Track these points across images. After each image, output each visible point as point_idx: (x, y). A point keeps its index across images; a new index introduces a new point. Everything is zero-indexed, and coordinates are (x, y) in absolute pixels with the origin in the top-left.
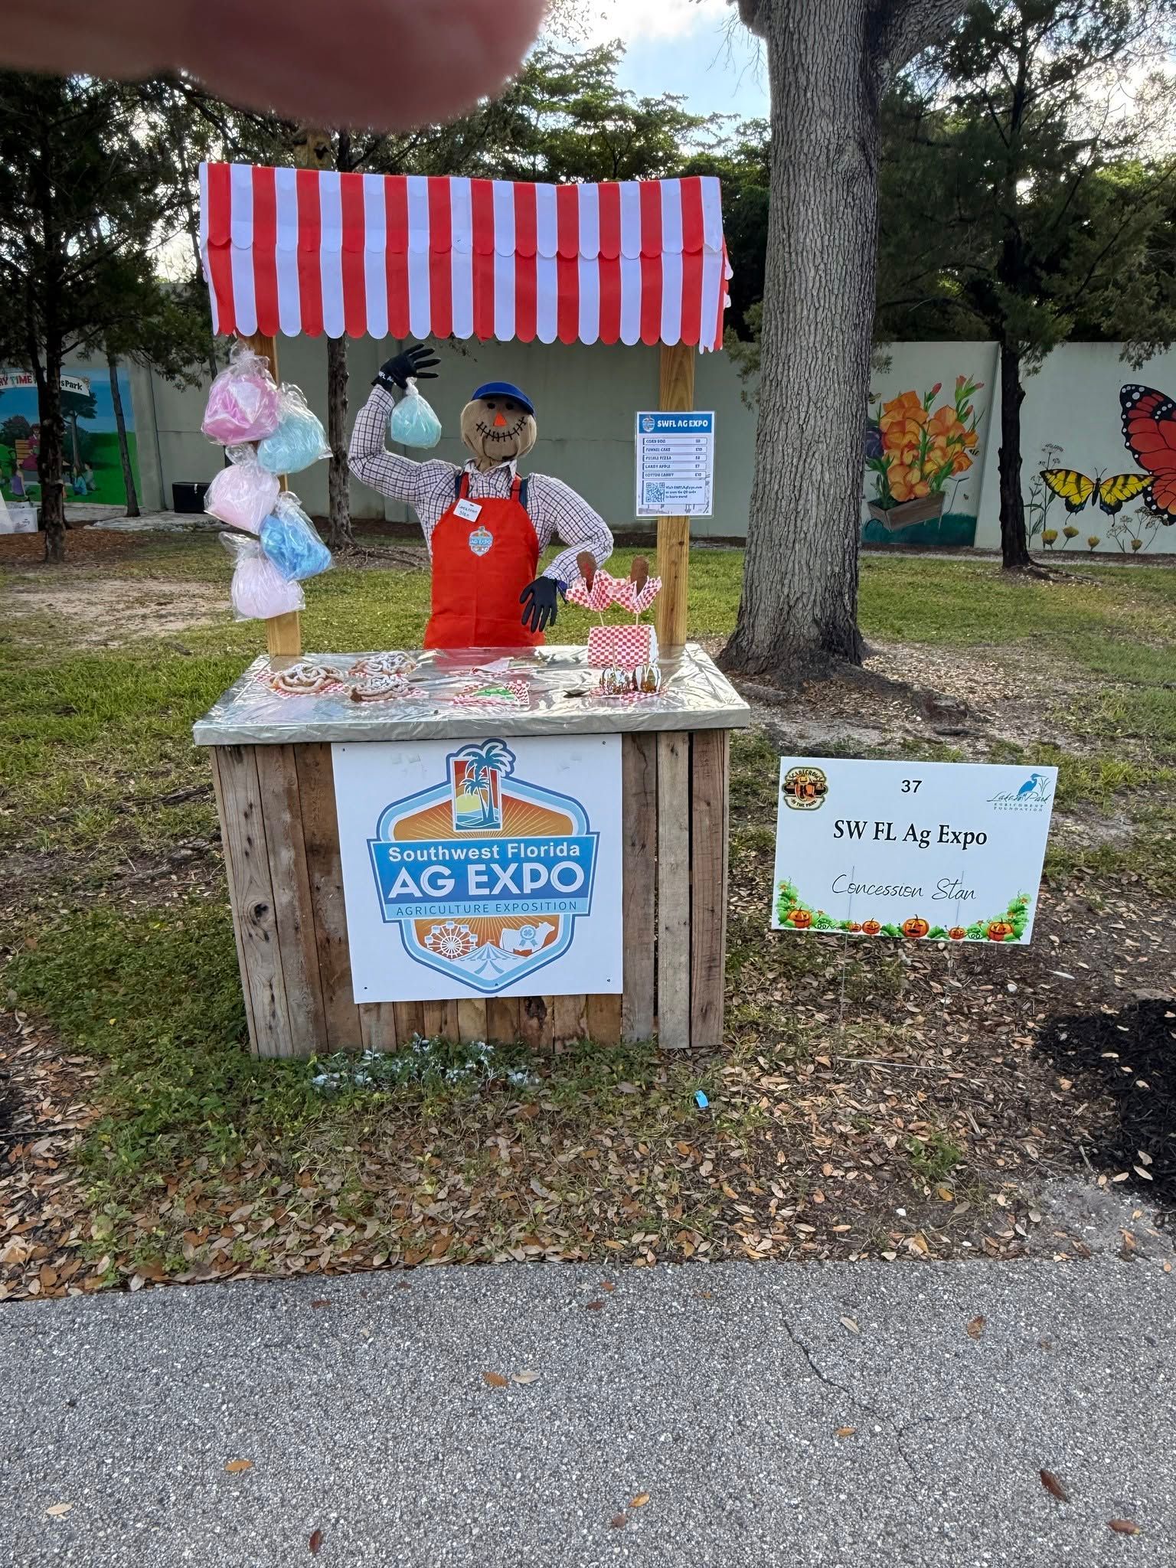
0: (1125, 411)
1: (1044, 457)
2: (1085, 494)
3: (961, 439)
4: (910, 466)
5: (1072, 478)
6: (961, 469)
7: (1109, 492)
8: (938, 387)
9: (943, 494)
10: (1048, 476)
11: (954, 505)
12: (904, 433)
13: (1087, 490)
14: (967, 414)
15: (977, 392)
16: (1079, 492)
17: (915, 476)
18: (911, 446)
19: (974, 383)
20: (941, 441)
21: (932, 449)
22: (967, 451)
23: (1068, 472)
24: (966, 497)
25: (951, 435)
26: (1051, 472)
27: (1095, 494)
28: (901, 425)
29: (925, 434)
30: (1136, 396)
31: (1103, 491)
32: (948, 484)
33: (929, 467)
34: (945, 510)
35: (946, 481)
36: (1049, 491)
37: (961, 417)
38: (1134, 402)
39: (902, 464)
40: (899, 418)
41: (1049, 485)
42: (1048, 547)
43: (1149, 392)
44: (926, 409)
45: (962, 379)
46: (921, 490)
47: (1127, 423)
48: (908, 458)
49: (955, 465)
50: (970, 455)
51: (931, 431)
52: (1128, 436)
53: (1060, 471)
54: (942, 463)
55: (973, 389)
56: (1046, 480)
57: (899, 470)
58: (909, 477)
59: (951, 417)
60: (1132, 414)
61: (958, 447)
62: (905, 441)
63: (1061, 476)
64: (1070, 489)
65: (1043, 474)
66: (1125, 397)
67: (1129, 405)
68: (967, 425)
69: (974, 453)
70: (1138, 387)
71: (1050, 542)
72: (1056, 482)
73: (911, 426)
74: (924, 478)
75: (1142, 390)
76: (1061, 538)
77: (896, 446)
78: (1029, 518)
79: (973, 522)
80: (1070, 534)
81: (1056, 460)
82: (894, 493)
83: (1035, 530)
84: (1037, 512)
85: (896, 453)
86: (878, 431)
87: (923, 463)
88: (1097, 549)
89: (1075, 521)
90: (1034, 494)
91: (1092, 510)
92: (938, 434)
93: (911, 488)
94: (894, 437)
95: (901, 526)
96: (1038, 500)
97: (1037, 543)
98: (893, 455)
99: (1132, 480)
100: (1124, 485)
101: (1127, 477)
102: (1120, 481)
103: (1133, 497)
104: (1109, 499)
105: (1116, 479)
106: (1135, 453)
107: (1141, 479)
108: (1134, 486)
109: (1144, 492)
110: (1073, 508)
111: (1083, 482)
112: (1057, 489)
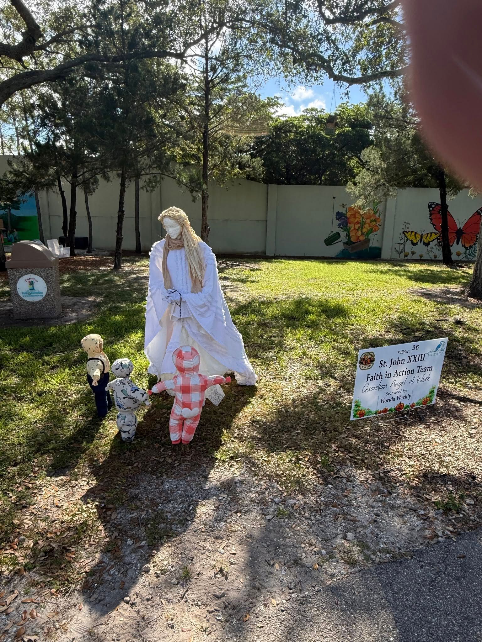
0: (430, 211)
1: (404, 227)
2: (418, 239)
3: (375, 220)
4: (358, 230)
5: (413, 234)
6: (375, 231)
7: (426, 239)
9: (369, 240)
11: (374, 243)
12: (355, 218)
13: (419, 238)
14: (377, 212)
16: (416, 239)
17: (359, 233)
18: (358, 223)
20: (368, 221)
21: (365, 224)
22: (377, 224)
23: (412, 232)
24: (378, 241)
25: (372, 218)
26: (406, 232)
27: (421, 239)
28: (354, 215)
29: (363, 218)
30: (433, 206)
31: (424, 238)
32: (371, 236)
33: (364, 230)
34: (370, 245)
37: (375, 213)
38: (433, 208)
39: (355, 229)
40: (353, 213)
41: (405, 236)
42: (406, 258)
43: (438, 204)
46: (362, 238)
47: (431, 215)
48: (357, 227)
49: (373, 229)
50: (378, 226)
52: (431, 219)
53: (409, 231)
54: (369, 229)
55: (379, 203)
56: (405, 235)
57: (354, 231)
58: (357, 234)
59: (372, 213)
60: (433, 212)
61: (374, 223)
62: (356, 221)
63: (410, 233)
64: (412, 238)
65: (403, 232)
66: (430, 206)
67: (431, 209)
68: (377, 215)
69: (380, 225)
70: (434, 203)
71: (407, 256)
72: (408, 235)
73: (357, 216)
74: (362, 234)
76: (410, 255)
77: (353, 223)
78: (399, 248)
79: (380, 249)
80: (413, 253)
81: (408, 228)
82: (352, 240)
83: (401, 252)
84: (402, 246)
85: (353, 225)
86: (347, 218)
87: (362, 228)
88: (422, 258)
89: (415, 249)
90: (401, 240)
91: (420, 245)
92: (368, 218)
93: (358, 238)
94: (352, 220)
95: (354, 251)
96: (402, 241)
97: (402, 255)
98: (352, 226)
99: (433, 234)
100: (431, 236)
101: (431, 233)
102: (429, 235)
103: (434, 240)
104: (426, 241)
105: (428, 234)
106: (434, 225)
107: (436, 234)
108: (434, 236)
109: (438, 239)
110: (413, 244)
111: (417, 235)
112: (408, 238)
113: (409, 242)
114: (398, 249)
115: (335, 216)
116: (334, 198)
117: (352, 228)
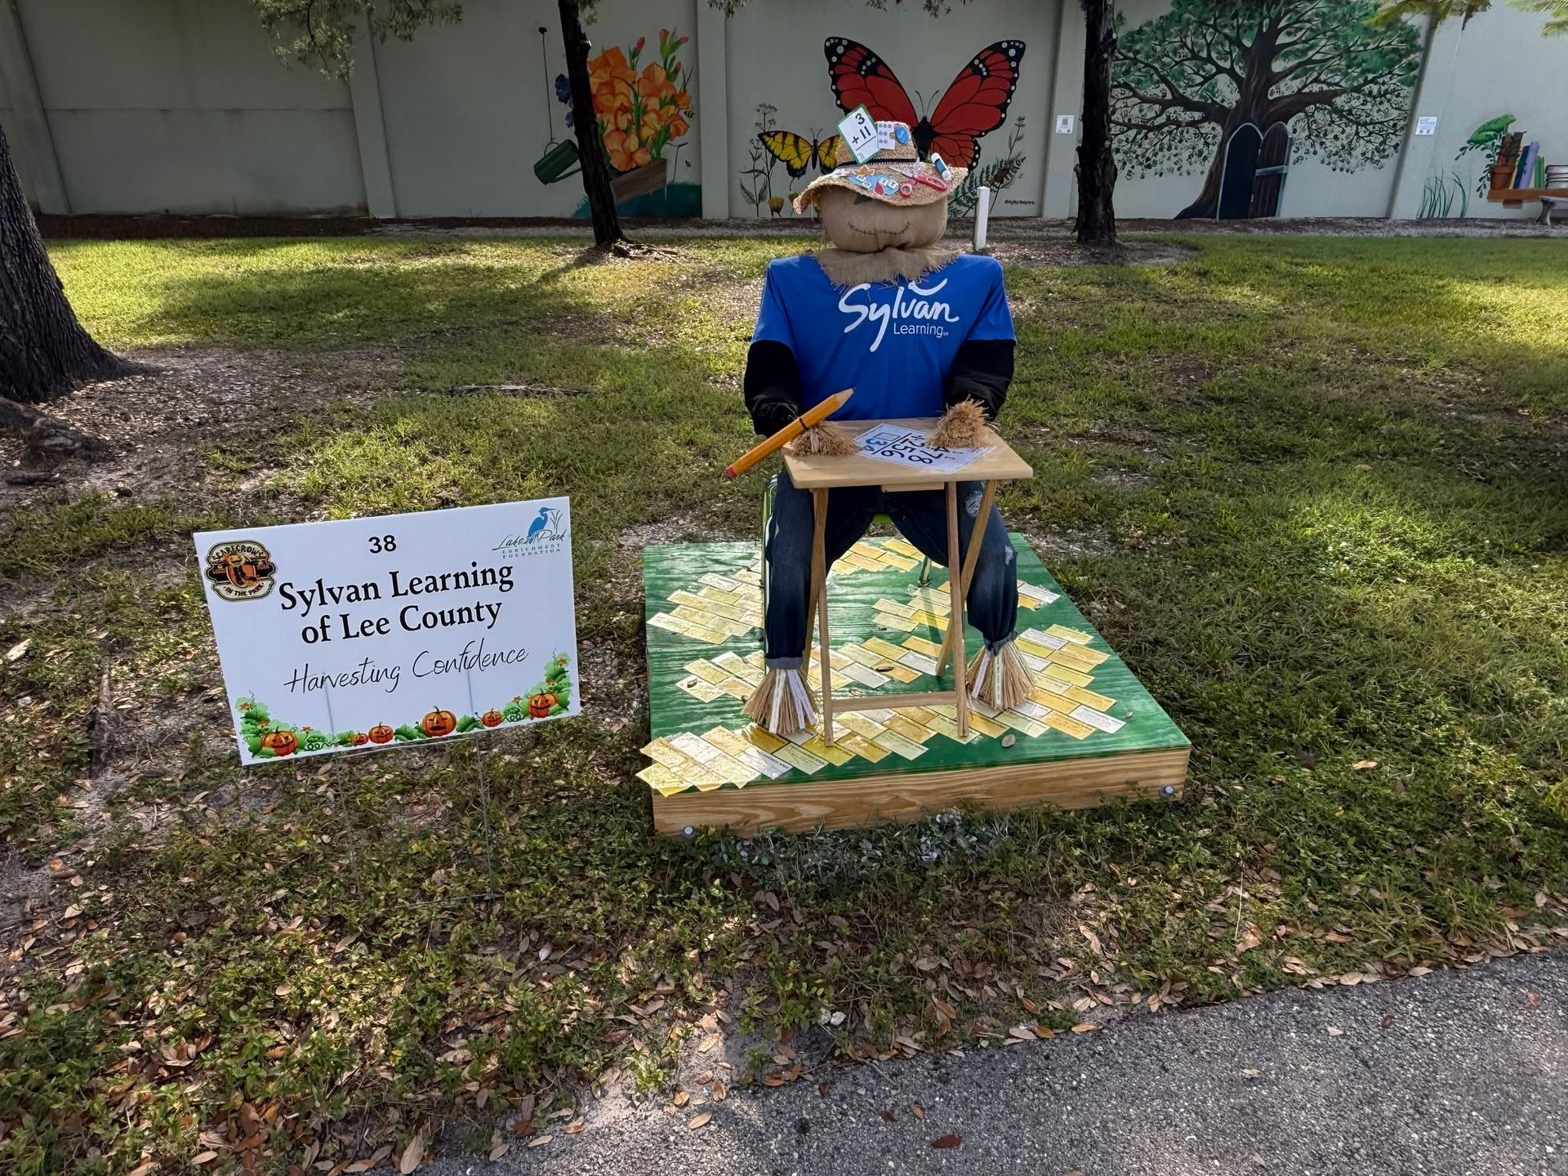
0: (832, 66)
1: (758, 117)
2: (804, 157)
3: (674, 100)
4: (627, 131)
5: (790, 140)
6: (678, 133)
7: (828, 154)
8: (642, 42)
9: (664, 162)
10: (767, 138)
11: (678, 174)
12: (614, 94)
13: (807, 153)
14: (676, 71)
15: (682, 47)
16: (799, 155)
17: (633, 143)
18: (624, 109)
19: (679, 36)
20: (654, 103)
21: (645, 112)
22: (682, 113)
23: (785, 134)
24: (688, 165)
25: (663, 94)
26: (768, 134)
27: (815, 155)
28: (609, 85)
29: (636, 95)
30: (840, 50)
31: (822, 153)
32: (668, 151)
33: (646, 132)
34: (669, 179)
35: (666, 147)
36: (770, 156)
37: (671, 76)
38: (839, 56)
39: (618, 129)
40: (607, 78)
41: (768, 148)
42: (776, 215)
43: (852, 45)
44: (633, 68)
45: (665, 33)
46: (642, 158)
47: (835, 79)
48: (623, 122)
49: (672, 129)
50: (685, 118)
51: (641, 92)
52: (838, 93)
53: (777, 133)
54: (659, 127)
55: (678, 43)
56: (765, 143)
57: (616, 135)
58: (627, 144)
59: (660, 76)
60: (840, 69)
61: (672, 109)
62: (617, 104)
63: (779, 138)
64: (789, 152)
65: (760, 136)
66: (830, 51)
67: (834, 59)
68: (678, 84)
69: (690, 115)
70: (840, 40)
71: (778, 210)
72: (776, 144)
73: (620, 87)
74: (642, 144)
75: (845, 43)
77: (610, 110)
78: (754, 185)
79: (698, 190)
81: (772, 122)
82: (614, 163)
83: (761, 198)
84: (762, 178)
85: (611, 117)
87: (639, 128)
90: (755, 159)
92: (650, 95)
93: (631, 156)
94: (605, 100)
95: (626, 198)
96: (760, 164)
97: (765, 211)
98: (606, 120)
102: (837, 142)
104: (829, 162)
105: (832, 139)
110: (794, 173)
111: (801, 144)
112: (777, 152)
113: (780, 167)
114: (750, 188)
115: (553, 90)
116: (543, 30)
117: (611, 127)
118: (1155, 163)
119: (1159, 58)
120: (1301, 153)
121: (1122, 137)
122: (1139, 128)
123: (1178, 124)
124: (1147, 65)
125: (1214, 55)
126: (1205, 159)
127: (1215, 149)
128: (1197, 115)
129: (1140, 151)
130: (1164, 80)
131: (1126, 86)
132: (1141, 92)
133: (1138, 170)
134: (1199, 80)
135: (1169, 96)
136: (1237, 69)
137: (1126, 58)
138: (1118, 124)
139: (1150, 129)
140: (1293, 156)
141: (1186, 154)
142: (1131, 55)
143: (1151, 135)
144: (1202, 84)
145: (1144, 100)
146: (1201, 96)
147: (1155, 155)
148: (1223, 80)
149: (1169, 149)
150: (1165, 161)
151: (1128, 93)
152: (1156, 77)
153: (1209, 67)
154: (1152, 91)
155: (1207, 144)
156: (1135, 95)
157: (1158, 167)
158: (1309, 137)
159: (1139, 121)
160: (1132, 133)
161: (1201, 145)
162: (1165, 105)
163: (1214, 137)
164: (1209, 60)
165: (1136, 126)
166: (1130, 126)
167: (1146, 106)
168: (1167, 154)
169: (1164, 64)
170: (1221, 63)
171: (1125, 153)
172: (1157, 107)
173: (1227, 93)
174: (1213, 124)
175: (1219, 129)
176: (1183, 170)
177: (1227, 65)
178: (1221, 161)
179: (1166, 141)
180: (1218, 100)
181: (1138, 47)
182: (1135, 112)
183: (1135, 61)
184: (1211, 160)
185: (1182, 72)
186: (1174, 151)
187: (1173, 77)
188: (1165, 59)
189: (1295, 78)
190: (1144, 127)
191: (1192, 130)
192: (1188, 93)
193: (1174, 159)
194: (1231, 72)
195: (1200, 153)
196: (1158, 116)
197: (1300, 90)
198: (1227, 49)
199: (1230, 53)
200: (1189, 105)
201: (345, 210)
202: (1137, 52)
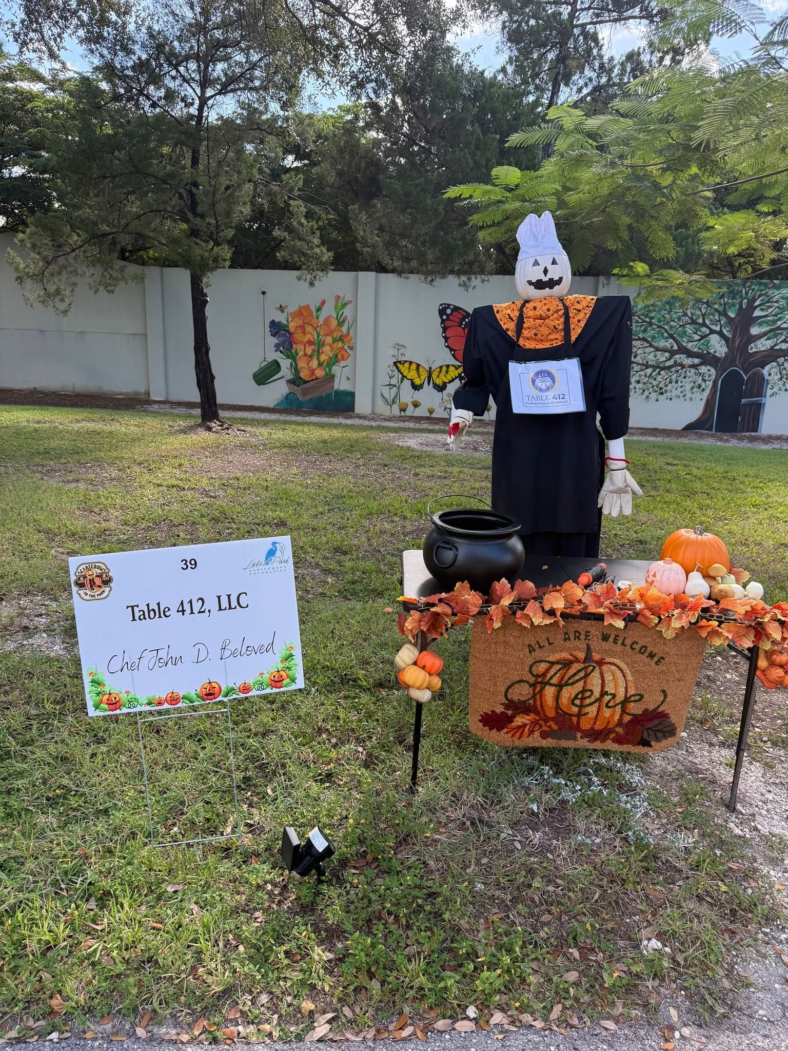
0: (443, 321)
1: (395, 352)
2: (423, 377)
3: (341, 339)
4: (311, 356)
5: (414, 367)
6: (343, 359)
7: (438, 377)
8: (323, 302)
9: (333, 377)
10: (399, 365)
11: (341, 384)
12: (304, 332)
13: (424, 375)
14: (344, 321)
15: (349, 306)
16: (419, 376)
17: (314, 363)
18: (310, 343)
19: (346, 300)
20: (329, 340)
21: (323, 345)
22: (346, 347)
23: (411, 363)
24: (349, 379)
25: (335, 335)
26: (400, 362)
27: (429, 377)
28: (302, 328)
29: (318, 335)
30: (449, 311)
31: (434, 376)
32: (336, 369)
33: (323, 357)
34: (336, 387)
35: (334, 368)
36: (400, 376)
37: (341, 324)
38: (448, 315)
39: (305, 355)
40: (300, 323)
41: (399, 371)
42: (403, 414)
43: (456, 309)
44: (317, 318)
45: (338, 297)
46: (319, 373)
47: (445, 329)
48: (309, 351)
49: (340, 356)
50: (348, 350)
51: (322, 333)
52: (446, 339)
53: (406, 362)
54: (331, 355)
55: (346, 304)
56: (397, 368)
57: (304, 358)
58: (311, 364)
59: (334, 323)
60: (448, 323)
61: (340, 344)
62: (306, 339)
63: (407, 365)
64: (413, 374)
65: (395, 363)
66: (442, 312)
67: (445, 317)
68: (344, 329)
69: (351, 348)
70: (449, 305)
71: (404, 410)
72: (404, 369)
73: (309, 329)
74: (320, 364)
75: (452, 307)
76: (411, 407)
77: (301, 342)
78: (390, 394)
79: (352, 395)
80: (416, 405)
81: (403, 355)
82: (302, 375)
83: (393, 402)
84: (395, 389)
85: (302, 347)
86: (288, 331)
87: (319, 354)
88: (433, 415)
89: (418, 396)
90: (391, 378)
91: (428, 389)
92: (327, 335)
93: (313, 371)
94: (298, 336)
95: (308, 397)
96: (394, 381)
97: (396, 411)
98: (299, 349)
99: (451, 369)
100: (447, 372)
101: (448, 366)
102: (444, 369)
103: (453, 380)
104: (439, 382)
105: (441, 367)
106: (451, 350)
107: (457, 368)
108: (453, 373)
109: (460, 377)
110: (416, 387)
111: (421, 369)
112: (405, 374)
113: (407, 384)
114: (387, 395)
115: (268, 329)
116: (264, 293)
117: (301, 353)
118: (666, 391)
119: (668, 323)
120: (775, 389)
121: (642, 373)
122: (655, 367)
123: (683, 367)
124: (659, 327)
125: (707, 322)
126: (703, 390)
127: (711, 383)
128: (697, 361)
129: (655, 383)
130: (671, 336)
131: (644, 339)
132: (656, 344)
133: (654, 396)
134: (697, 337)
135: (676, 347)
136: (725, 331)
137: (644, 321)
138: (638, 364)
139: (663, 369)
140: (769, 392)
141: (688, 387)
142: (648, 320)
143: (663, 372)
144: (699, 340)
145: (657, 349)
146: (699, 348)
147: (667, 386)
148: (715, 338)
149: (677, 382)
150: (673, 390)
151: (646, 344)
152: (665, 335)
153: (704, 329)
154: (662, 343)
155: (704, 380)
156: (651, 346)
157: (669, 394)
158: (781, 379)
159: (654, 363)
160: (649, 371)
161: (700, 381)
162: (673, 353)
163: (710, 376)
164: (704, 325)
165: (652, 366)
166: (647, 366)
167: (659, 353)
168: (675, 386)
169: (671, 327)
170: (713, 327)
171: (644, 384)
172: (667, 354)
173: (718, 347)
174: (709, 367)
175: (713, 371)
176: (687, 397)
177: (717, 328)
178: (715, 392)
179: (674, 377)
180: (712, 351)
181: (652, 315)
182: (651, 357)
183: (650, 324)
184: (708, 391)
185: (685, 332)
186: (679, 384)
187: (679, 335)
188: (672, 323)
189: (768, 339)
190: (658, 367)
191: (693, 371)
192: (689, 346)
193: (680, 390)
194: (720, 333)
195: (699, 386)
196: (668, 360)
197: (772, 348)
198: (717, 318)
199: (719, 321)
200: (690, 354)
201: (137, 394)
202: (652, 318)
